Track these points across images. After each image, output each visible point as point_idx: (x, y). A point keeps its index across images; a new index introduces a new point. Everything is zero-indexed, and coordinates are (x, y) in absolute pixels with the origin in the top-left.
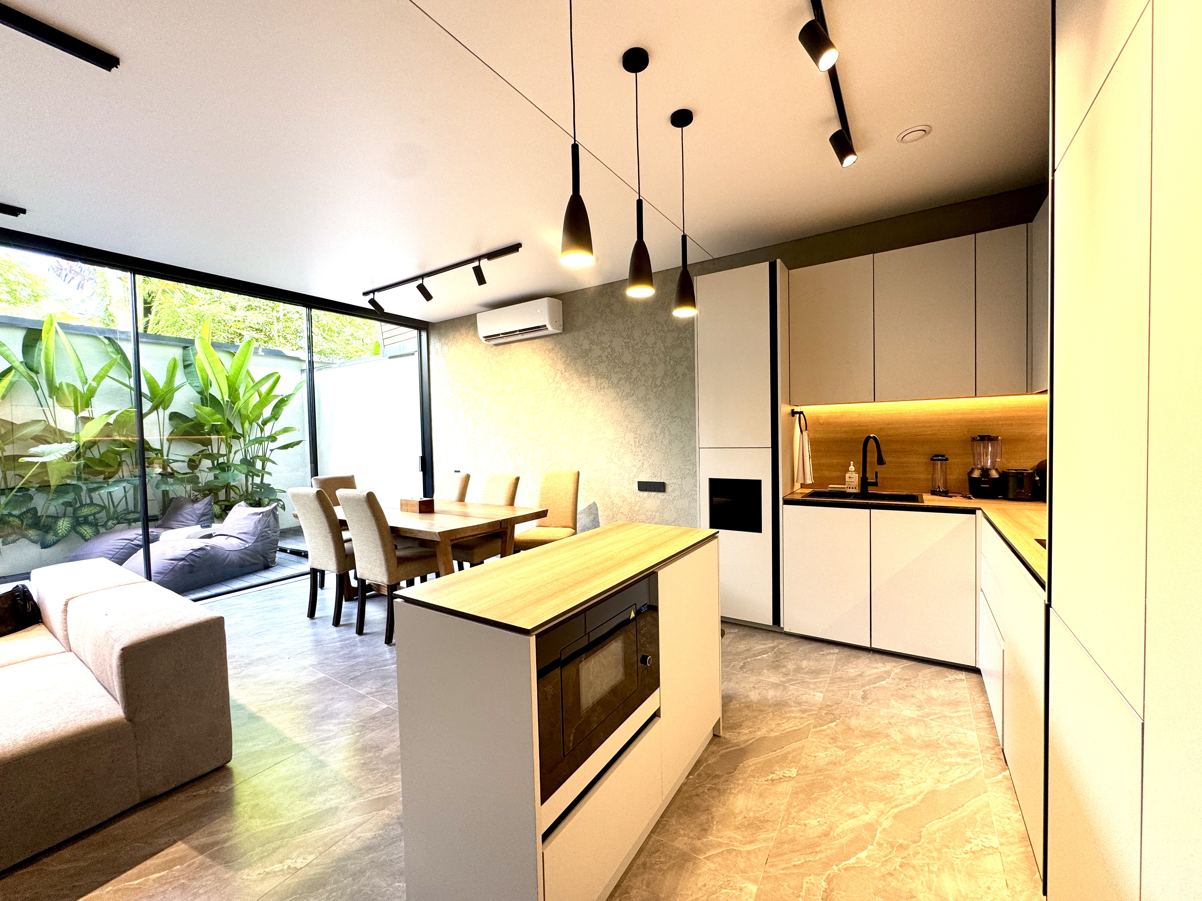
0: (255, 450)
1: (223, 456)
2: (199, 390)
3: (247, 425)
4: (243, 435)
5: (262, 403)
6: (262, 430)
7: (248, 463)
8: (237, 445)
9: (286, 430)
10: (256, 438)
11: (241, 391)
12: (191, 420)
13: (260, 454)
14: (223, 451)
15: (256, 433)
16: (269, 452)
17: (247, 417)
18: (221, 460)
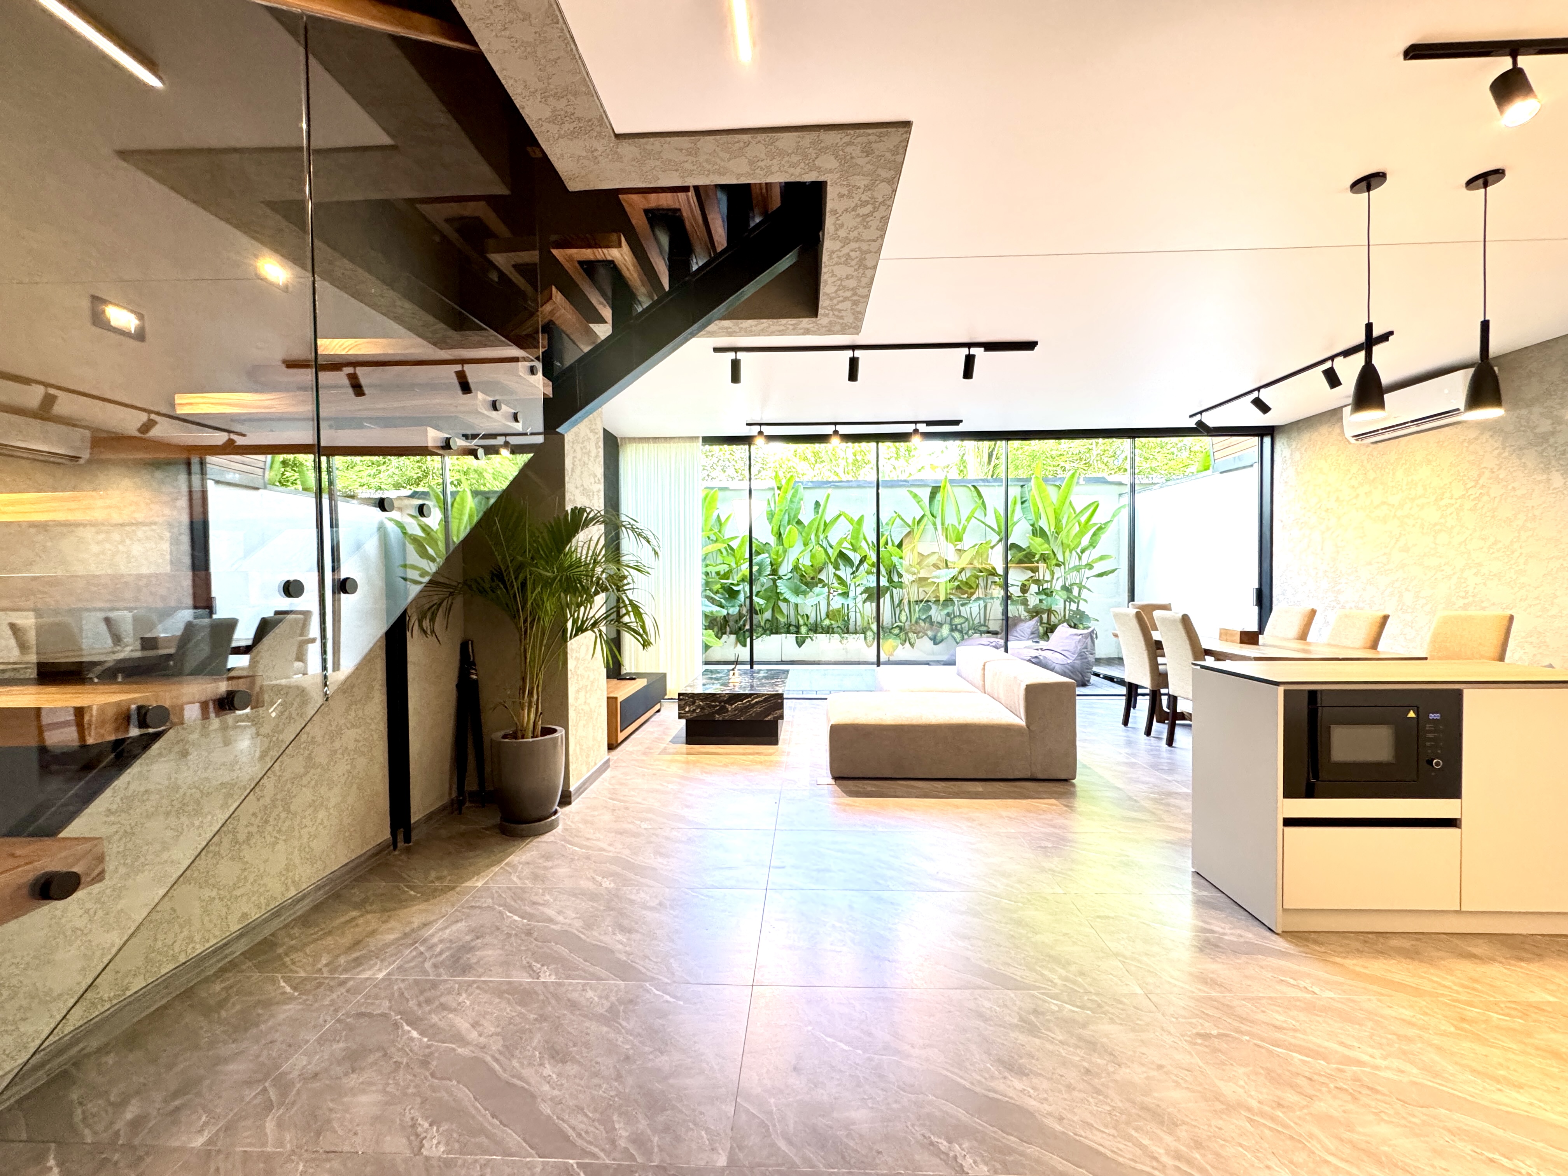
0: (1073, 578)
2: (1031, 522)
3: (1067, 553)
4: (1064, 563)
5: (1082, 533)
6: (1080, 558)
7: (1067, 589)
8: (1058, 572)
9: (1102, 558)
10: (1075, 567)
11: (1064, 522)
12: (1024, 550)
13: (1077, 582)
14: (1048, 578)
15: (1073, 561)
16: (1085, 580)
17: (1069, 546)
18: (1045, 586)
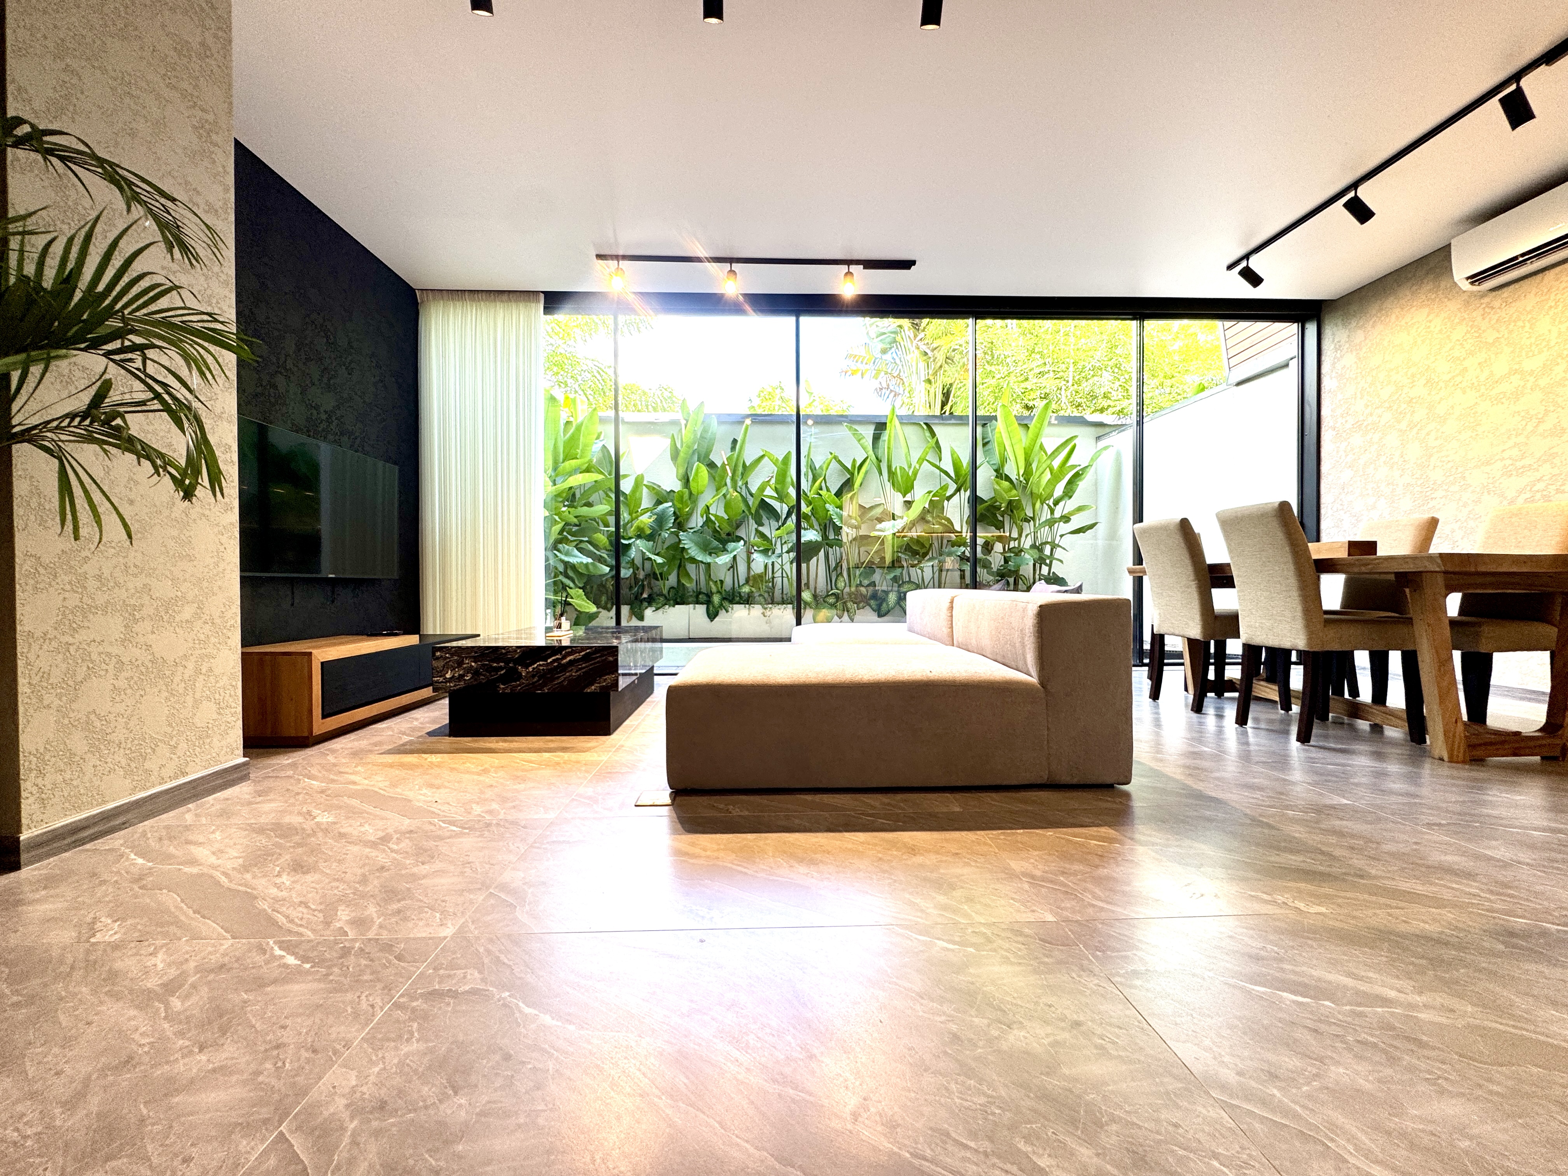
0: (1045, 534)
1: (1015, 540)
2: (995, 467)
3: (1038, 505)
4: (1033, 518)
5: (1056, 478)
6: (1052, 512)
7: (1037, 547)
8: (1028, 528)
9: (1080, 509)
10: (1047, 521)
11: (1034, 466)
13: (1049, 540)
14: (1015, 534)
17: (1040, 496)
